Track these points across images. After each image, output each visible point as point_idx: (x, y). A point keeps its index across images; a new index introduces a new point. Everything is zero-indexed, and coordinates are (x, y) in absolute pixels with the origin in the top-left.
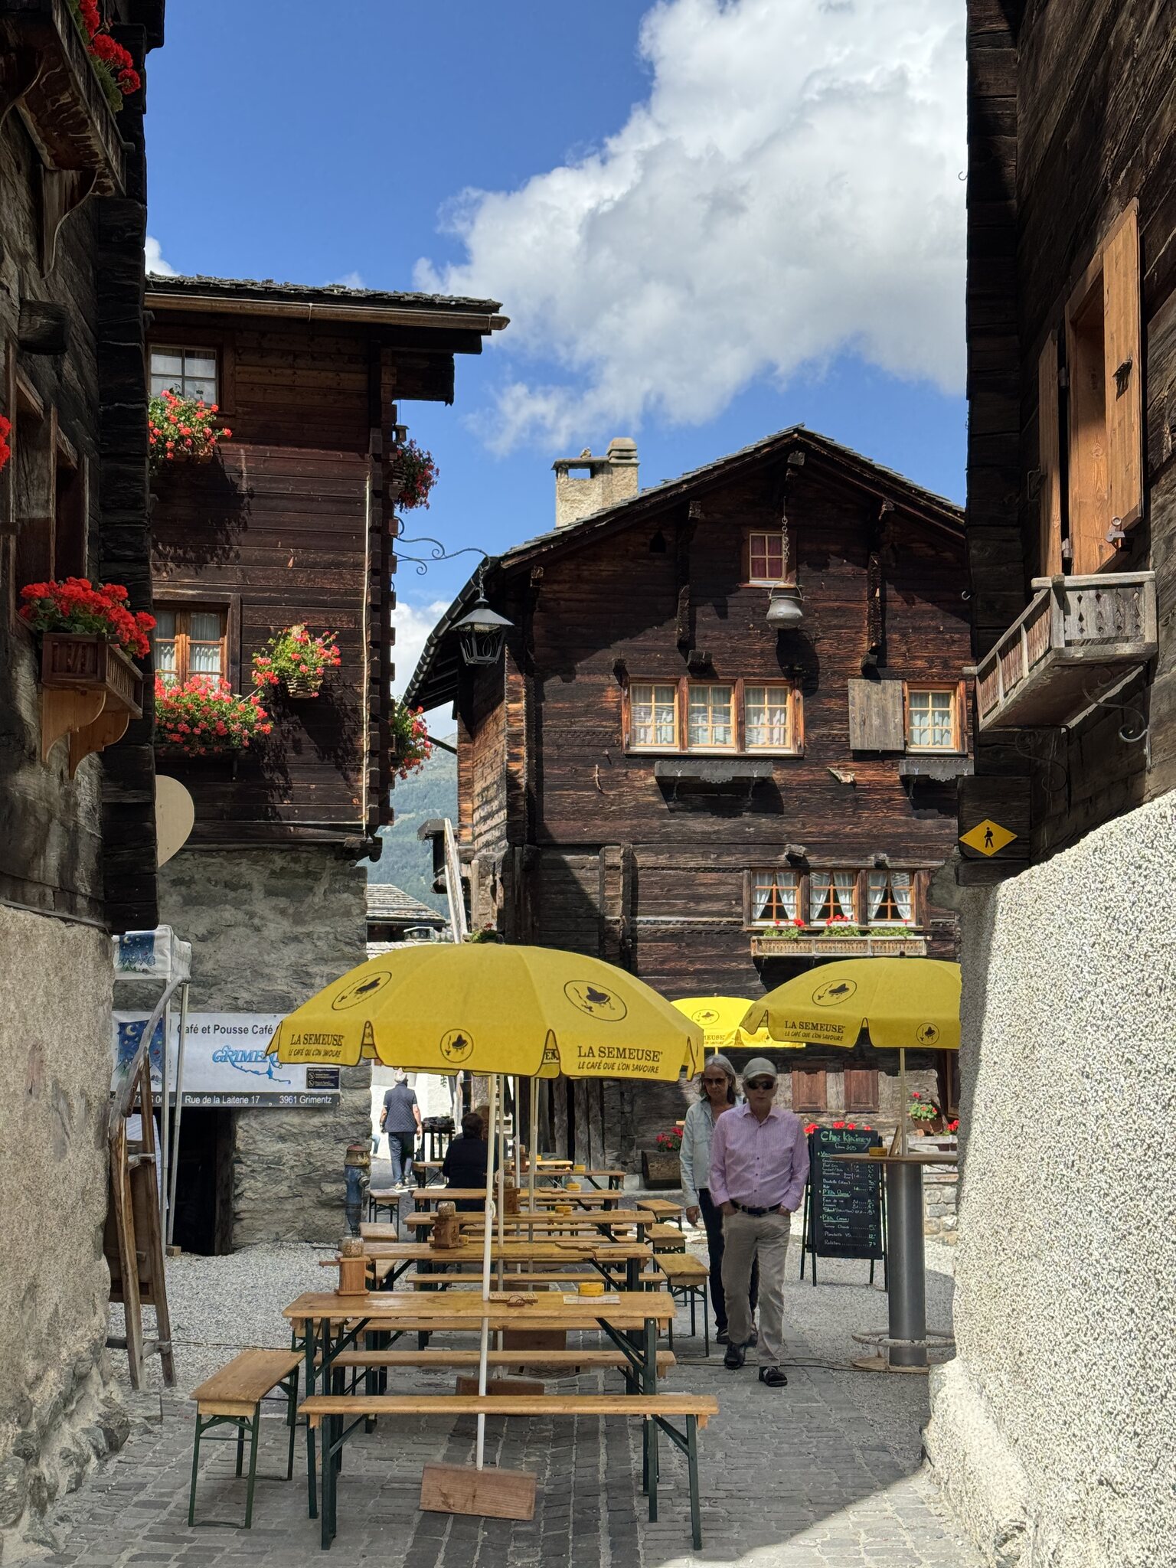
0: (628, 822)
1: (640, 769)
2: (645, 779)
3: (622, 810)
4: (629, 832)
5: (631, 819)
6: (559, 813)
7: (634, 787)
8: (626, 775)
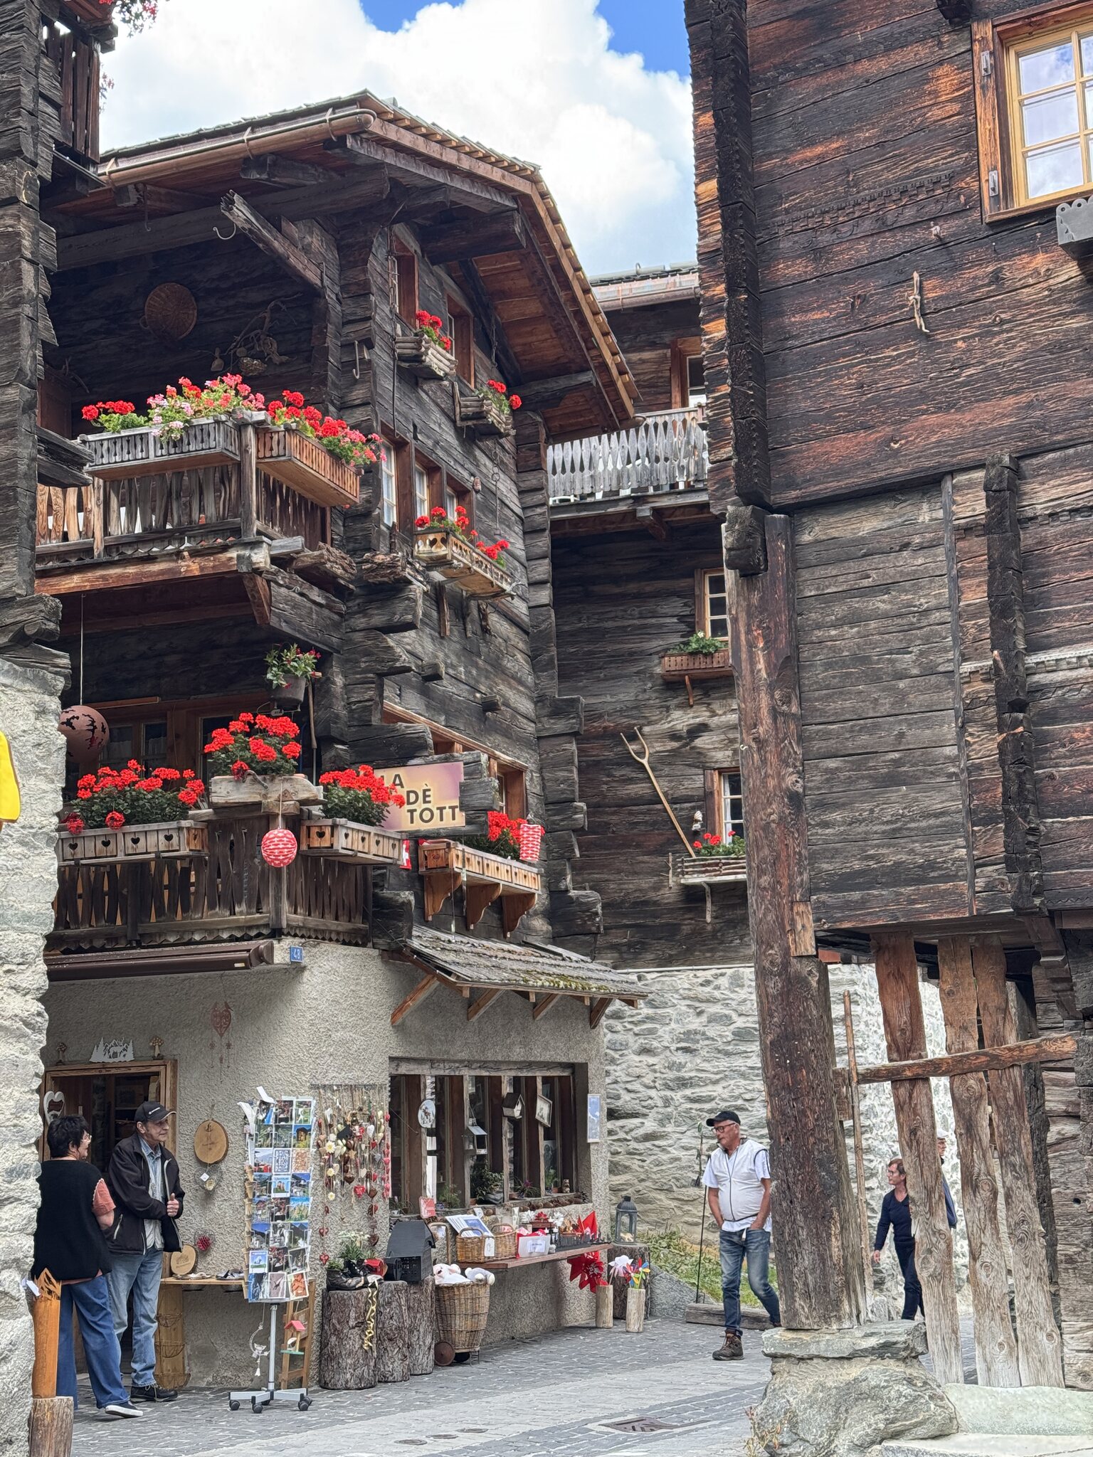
0: (1011, 400)
1: (1033, 252)
2: (1049, 274)
3: (991, 375)
4: (1012, 428)
5: (1017, 392)
6: (829, 418)
7: (1019, 305)
8: (996, 278)
